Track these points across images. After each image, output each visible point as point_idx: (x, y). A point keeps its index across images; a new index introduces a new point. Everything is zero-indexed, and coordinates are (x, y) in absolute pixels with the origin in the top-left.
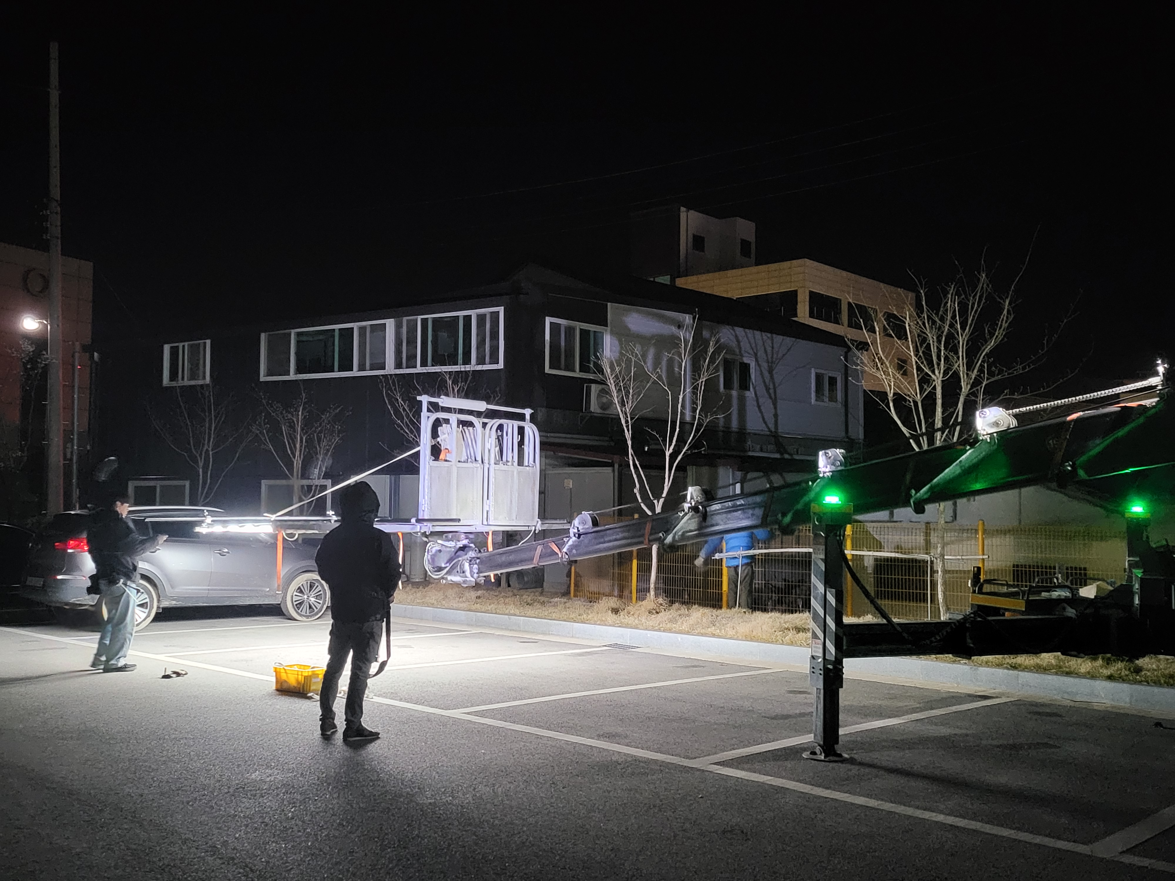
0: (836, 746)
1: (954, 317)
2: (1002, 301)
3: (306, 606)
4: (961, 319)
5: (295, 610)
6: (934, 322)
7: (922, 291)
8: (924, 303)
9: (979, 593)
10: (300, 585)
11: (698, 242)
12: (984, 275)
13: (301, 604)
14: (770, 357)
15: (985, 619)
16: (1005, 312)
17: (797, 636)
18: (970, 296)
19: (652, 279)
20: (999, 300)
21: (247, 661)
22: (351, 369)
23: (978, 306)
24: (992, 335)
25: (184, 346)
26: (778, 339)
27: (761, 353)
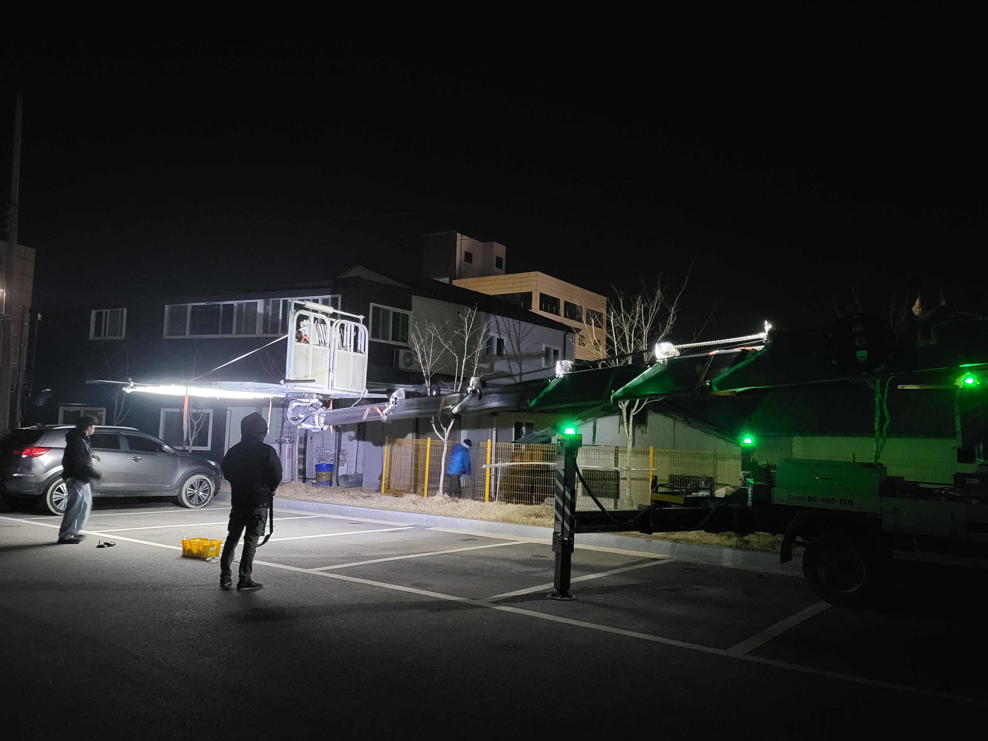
0: (568, 590)
1: (640, 316)
2: (669, 308)
3: (196, 497)
4: (645, 318)
5: (188, 500)
6: (628, 319)
7: (621, 300)
8: (622, 307)
9: (655, 493)
10: (192, 483)
11: (468, 257)
12: (659, 291)
13: (192, 496)
14: (518, 335)
15: (661, 509)
16: (672, 315)
17: (537, 520)
18: (650, 304)
19: (437, 280)
20: (667, 307)
21: (157, 536)
22: (231, 333)
23: (656, 311)
24: (663, 329)
25: (106, 312)
26: (523, 324)
27: (512, 332)
